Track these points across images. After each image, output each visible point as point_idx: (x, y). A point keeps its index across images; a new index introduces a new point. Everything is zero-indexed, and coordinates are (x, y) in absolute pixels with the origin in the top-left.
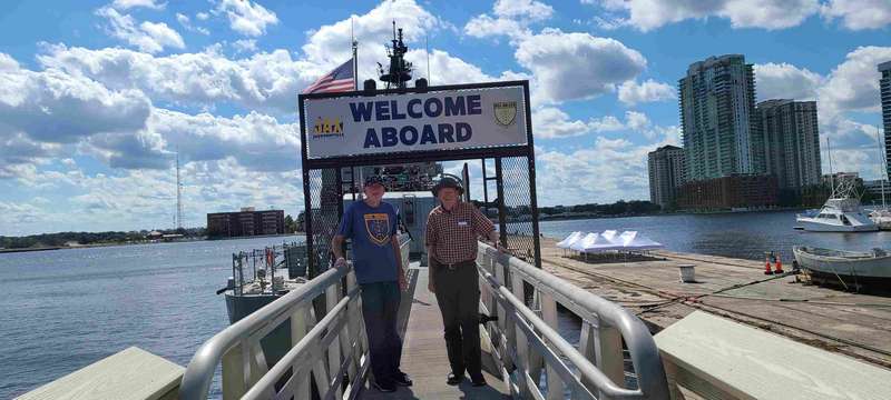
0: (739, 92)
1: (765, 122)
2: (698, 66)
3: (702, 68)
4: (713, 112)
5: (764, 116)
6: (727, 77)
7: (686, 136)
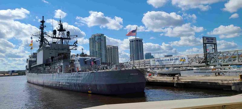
0: (103, 43)
1: (108, 50)
2: (93, 36)
3: (95, 36)
4: (97, 47)
5: (108, 49)
6: (100, 39)
7: (90, 52)
